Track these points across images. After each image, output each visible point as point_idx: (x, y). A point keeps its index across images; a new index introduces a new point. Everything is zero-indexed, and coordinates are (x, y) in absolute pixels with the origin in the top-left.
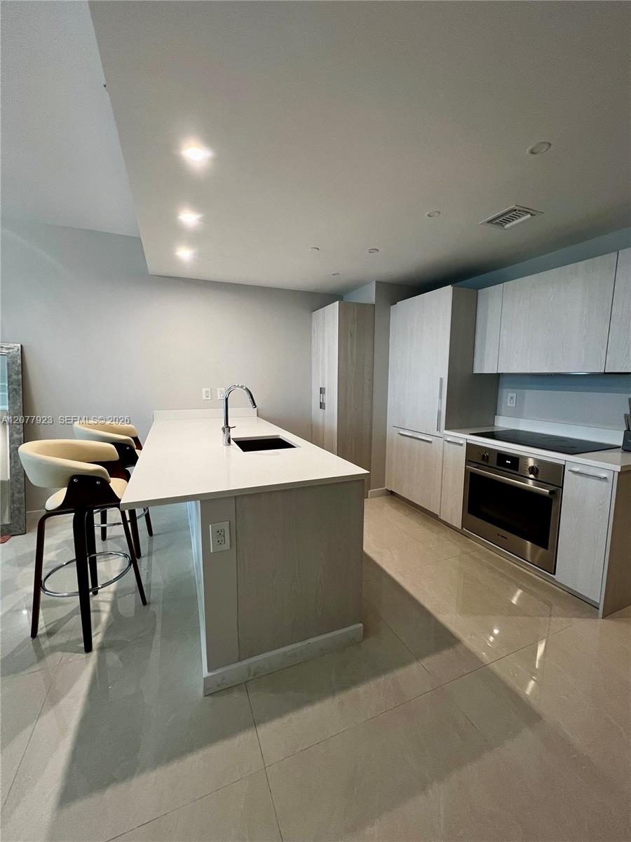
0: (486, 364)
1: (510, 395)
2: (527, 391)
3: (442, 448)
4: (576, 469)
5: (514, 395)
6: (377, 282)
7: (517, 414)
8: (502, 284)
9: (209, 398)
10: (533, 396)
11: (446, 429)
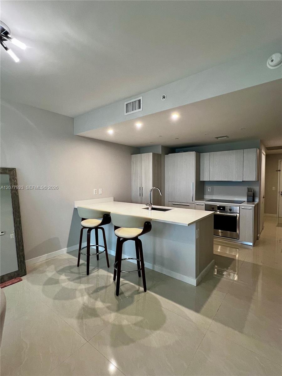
0: (205, 178)
1: (209, 188)
2: (215, 186)
3: (194, 207)
4: (243, 207)
5: (210, 188)
6: (162, 146)
7: (212, 193)
8: (209, 153)
9: (96, 194)
10: (216, 188)
11: (196, 200)
